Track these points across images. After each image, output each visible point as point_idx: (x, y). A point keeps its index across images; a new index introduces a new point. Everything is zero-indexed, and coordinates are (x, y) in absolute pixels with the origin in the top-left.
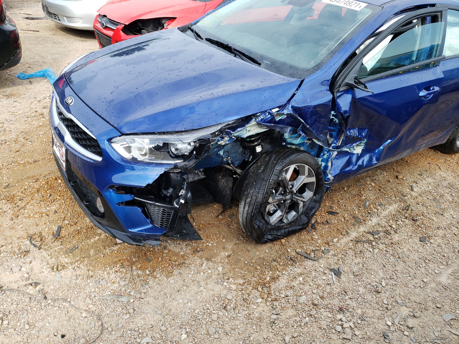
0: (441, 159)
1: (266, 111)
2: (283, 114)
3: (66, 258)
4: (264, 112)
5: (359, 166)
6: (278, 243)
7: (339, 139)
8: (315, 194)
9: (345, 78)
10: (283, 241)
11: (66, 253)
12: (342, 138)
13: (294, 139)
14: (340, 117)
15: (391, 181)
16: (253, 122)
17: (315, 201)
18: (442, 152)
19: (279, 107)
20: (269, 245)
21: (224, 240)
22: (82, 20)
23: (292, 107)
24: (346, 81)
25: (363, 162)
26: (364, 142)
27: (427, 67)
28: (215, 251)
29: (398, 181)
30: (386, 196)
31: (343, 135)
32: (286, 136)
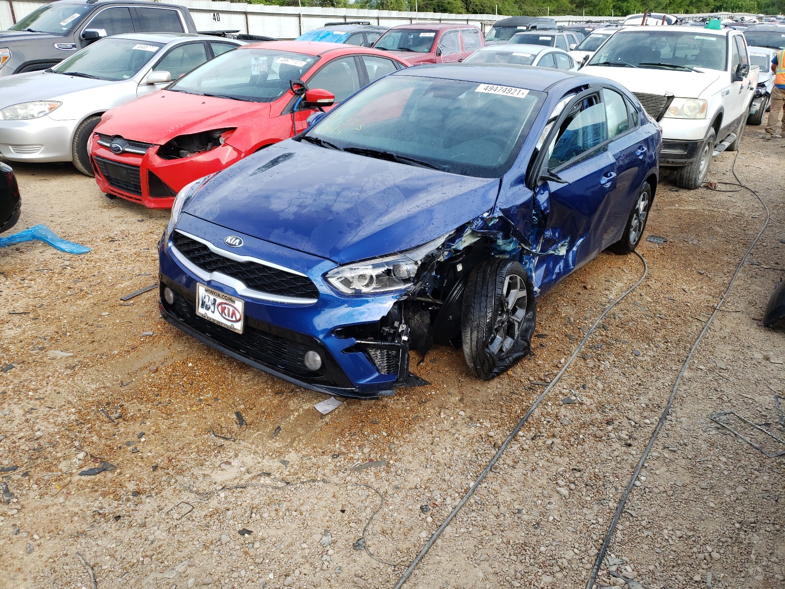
0: (617, 261)
1: (478, 217)
2: (494, 218)
3: (274, 442)
4: (477, 219)
5: (558, 274)
6: (504, 376)
7: (539, 243)
8: (527, 313)
9: (538, 171)
10: (510, 372)
11: (271, 437)
12: (541, 241)
13: (508, 245)
14: (541, 216)
15: (581, 293)
16: (468, 231)
17: (529, 320)
18: (616, 253)
19: (488, 212)
20: (496, 380)
21: (445, 386)
22: (43, 148)
23: (500, 209)
24: (540, 174)
25: (560, 269)
26: (567, 241)
27: (598, 152)
28: (443, 399)
29: (587, 292)
30: (586, 309)
31: (542, 238)
32: (500, 242)
